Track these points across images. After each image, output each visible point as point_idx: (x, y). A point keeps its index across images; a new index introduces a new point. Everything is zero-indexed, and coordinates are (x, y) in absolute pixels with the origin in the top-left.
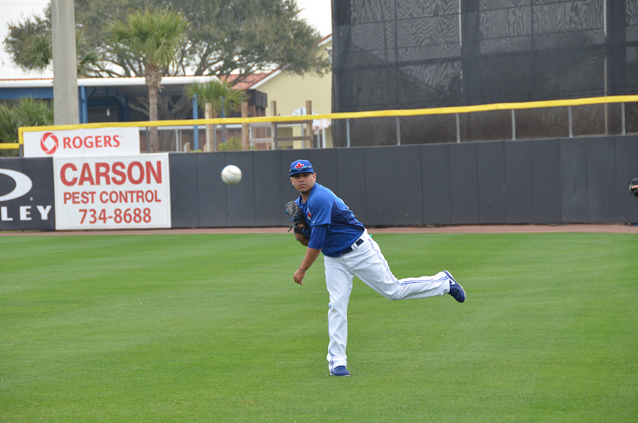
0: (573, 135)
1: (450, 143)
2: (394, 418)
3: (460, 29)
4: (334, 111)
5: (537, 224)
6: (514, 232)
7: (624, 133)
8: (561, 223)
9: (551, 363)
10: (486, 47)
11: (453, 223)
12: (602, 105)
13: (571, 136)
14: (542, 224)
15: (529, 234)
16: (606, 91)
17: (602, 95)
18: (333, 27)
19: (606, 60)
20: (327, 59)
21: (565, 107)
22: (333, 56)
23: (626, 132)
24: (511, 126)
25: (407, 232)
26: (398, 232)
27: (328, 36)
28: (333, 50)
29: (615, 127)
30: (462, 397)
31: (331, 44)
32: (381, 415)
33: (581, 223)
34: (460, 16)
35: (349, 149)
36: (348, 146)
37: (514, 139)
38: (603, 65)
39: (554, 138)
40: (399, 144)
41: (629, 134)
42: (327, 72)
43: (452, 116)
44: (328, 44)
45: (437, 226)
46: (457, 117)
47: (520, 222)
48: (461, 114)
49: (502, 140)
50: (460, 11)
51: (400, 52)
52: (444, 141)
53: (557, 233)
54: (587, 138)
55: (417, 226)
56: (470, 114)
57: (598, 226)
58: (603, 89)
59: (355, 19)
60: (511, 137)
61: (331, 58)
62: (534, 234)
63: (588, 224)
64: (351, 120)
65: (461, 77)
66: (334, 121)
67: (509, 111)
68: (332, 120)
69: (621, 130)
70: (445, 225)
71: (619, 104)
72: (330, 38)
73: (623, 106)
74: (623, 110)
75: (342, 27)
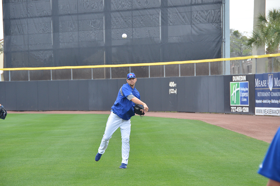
0: (93, 78)
1: (49, 80)
2: (23, 183)
3: (52, 39)
4: (4, 67)
5: (80, 111)
6: (72, 113)
7: (111, 78)
8: (89, 111)
9: (82, 162)
10: (61, 46)
11: (49, 110)
12: (103, 68)
13: (92, 79)
14: (82, 111)
15: (77, 114)
16: (105, 63)
17: (103, 64)
18: (4, 36)
19: (105, 52)
20: (2, 48)
21: (90, 68)
22: (4, 47)
23: (112, 78)
24: (71, 74)
25: (32, 113)
26: (28, 113)
27: (2, 40)
28: (4, 45)
29: (108, 76)
30: (49, 175)
31: (3, 43)
32: (18, 182)
33: (96, 111)
34: (52, 34)
35: (10, 82)
36: (10, 81)
37: (72, 79)
38: (104, 54)
39: (86, 79)
40: (29, 80)
41: (113, 79)
42: (2, 53)
43: (49, 70)
44: (2, 42)
45: (43, 111)
46: (51, 71)
47: (74, 110)
48: (53, 70)
49: (67, 80)
50: (52, 32)
51: (30, 46)
52: (46, 80)
53: (87, 114)
54: (98, 80)
55: (36, 111)
56: (56, 70)
57: (102, 112)
58: (104, 62)
59: (12, 33)
60: (71, 79)
61: (3, 48)
62: (79, 114)
63: (98, 111)
64: (11, 71)
65: (53, 56)
66: (4, 71)
67: (70, 69)
68: (3, 71)
69: (110, 77)
70: (46, 111)
71: (109, 68)
72: (3, 41)
73: (111, 69)
74: (111, 70)
75: (7, 36)
